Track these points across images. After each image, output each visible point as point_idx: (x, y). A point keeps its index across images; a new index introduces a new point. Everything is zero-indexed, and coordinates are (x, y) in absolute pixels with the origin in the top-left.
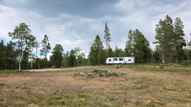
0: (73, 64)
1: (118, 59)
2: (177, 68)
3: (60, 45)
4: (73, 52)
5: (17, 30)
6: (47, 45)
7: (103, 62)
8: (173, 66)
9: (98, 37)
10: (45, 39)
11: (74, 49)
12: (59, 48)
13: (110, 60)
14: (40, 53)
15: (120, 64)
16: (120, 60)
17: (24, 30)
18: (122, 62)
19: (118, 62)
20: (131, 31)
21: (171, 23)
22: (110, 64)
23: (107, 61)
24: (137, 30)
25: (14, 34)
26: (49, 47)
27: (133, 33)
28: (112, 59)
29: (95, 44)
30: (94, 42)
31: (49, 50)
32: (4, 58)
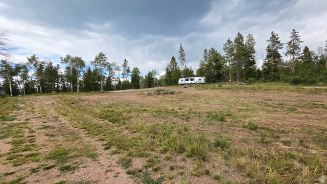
0: (151, 85)
1: (189, 79)
2: (241, 86)
3: (137, 68)
4: (150, 74)
5: (97, 59)
6: (127, 68)
7: (176, 83)
8: (238, 84)
9: (173, 59)
10: (125, 63)
11: (151, 71)
12: (136, 71)
13: (182, 81)
14: (122, 76)
15: (191, 83)
16: (191, 80)
17: (102, 58)
18: (193, 82)
19: (189, 82)
20: (206, 50)
21: (243, 40)
22: (181, 84)
23: (180, 82)
24: (213, 48)
25: (95, 62)
26: (128, 71)
27: (208, 52)
28: (184, 79)
29: (170, 66)
30: (170, 64)
31: (129, 73)
32: (92, 82)
